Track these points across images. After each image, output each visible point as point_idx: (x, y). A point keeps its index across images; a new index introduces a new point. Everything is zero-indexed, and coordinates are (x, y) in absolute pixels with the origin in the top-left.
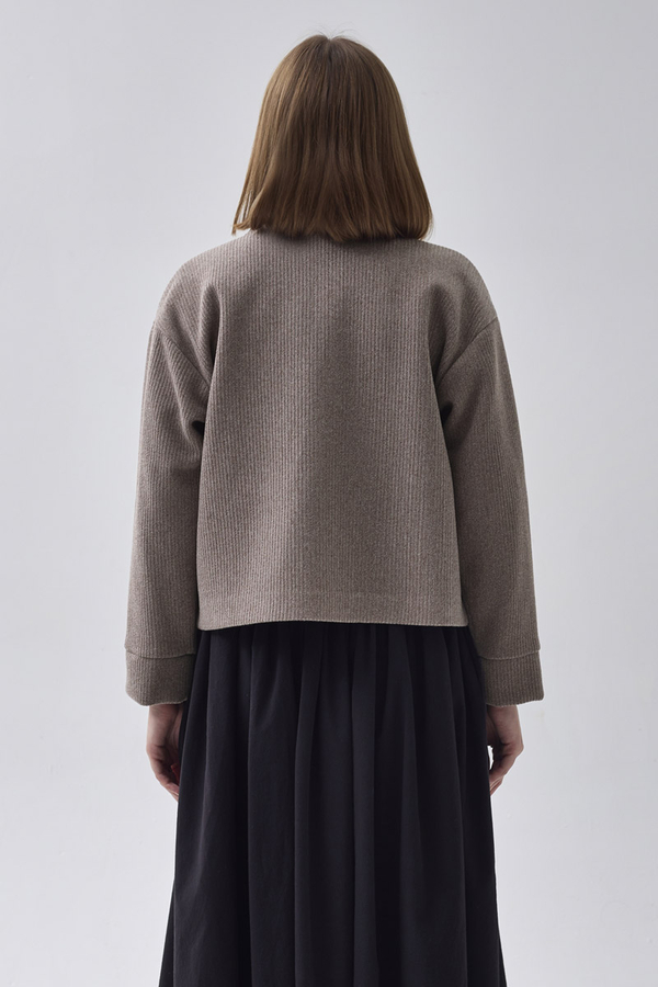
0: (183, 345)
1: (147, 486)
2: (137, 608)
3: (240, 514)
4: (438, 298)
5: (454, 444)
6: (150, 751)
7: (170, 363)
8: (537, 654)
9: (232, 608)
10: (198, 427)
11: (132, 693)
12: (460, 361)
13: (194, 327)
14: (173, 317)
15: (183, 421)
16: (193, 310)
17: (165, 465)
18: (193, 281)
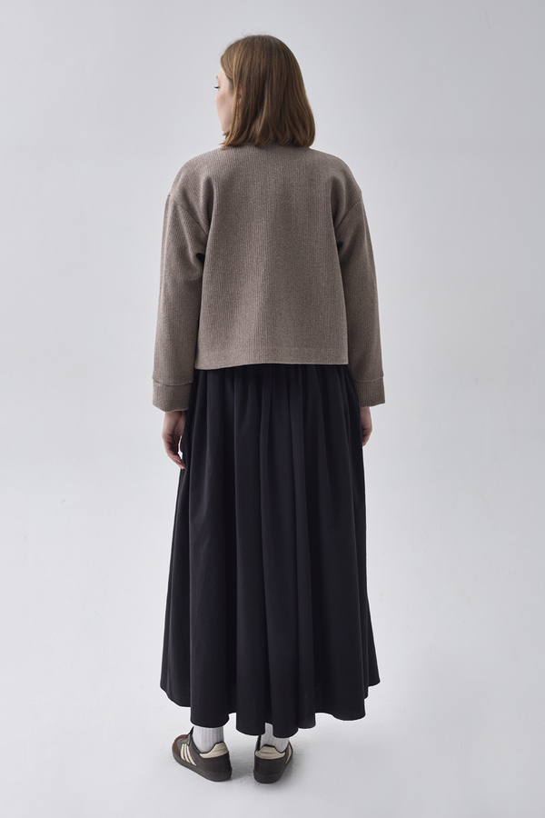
0: (190, 210)
1: (169, 289)
2: (162, 358)
3: (228, 305)
4: (335, 185)
5: (344, 264)
6: (165, 436)
7: (183, 221)
8: (382, 380)
9: (225, 357)
10: (201, 257)
11: (156, 404)
12: (347, 219)
13: (197, 200)
14: (184, 194)
15: (191, 254)
16: (196, 189)
17: (180, 278)
18: (194, 173)
